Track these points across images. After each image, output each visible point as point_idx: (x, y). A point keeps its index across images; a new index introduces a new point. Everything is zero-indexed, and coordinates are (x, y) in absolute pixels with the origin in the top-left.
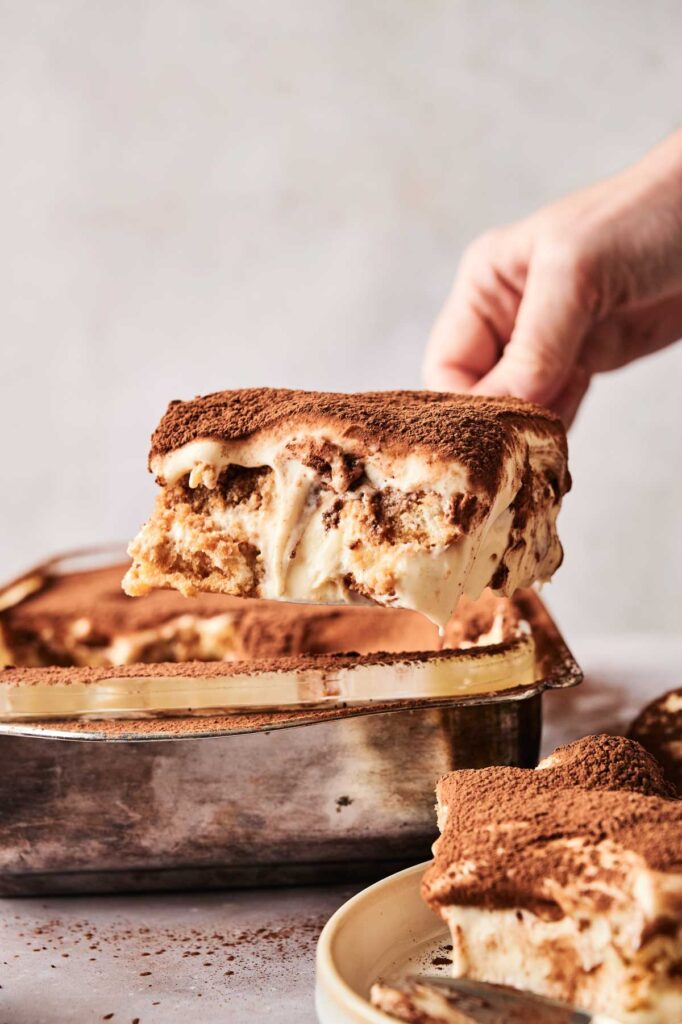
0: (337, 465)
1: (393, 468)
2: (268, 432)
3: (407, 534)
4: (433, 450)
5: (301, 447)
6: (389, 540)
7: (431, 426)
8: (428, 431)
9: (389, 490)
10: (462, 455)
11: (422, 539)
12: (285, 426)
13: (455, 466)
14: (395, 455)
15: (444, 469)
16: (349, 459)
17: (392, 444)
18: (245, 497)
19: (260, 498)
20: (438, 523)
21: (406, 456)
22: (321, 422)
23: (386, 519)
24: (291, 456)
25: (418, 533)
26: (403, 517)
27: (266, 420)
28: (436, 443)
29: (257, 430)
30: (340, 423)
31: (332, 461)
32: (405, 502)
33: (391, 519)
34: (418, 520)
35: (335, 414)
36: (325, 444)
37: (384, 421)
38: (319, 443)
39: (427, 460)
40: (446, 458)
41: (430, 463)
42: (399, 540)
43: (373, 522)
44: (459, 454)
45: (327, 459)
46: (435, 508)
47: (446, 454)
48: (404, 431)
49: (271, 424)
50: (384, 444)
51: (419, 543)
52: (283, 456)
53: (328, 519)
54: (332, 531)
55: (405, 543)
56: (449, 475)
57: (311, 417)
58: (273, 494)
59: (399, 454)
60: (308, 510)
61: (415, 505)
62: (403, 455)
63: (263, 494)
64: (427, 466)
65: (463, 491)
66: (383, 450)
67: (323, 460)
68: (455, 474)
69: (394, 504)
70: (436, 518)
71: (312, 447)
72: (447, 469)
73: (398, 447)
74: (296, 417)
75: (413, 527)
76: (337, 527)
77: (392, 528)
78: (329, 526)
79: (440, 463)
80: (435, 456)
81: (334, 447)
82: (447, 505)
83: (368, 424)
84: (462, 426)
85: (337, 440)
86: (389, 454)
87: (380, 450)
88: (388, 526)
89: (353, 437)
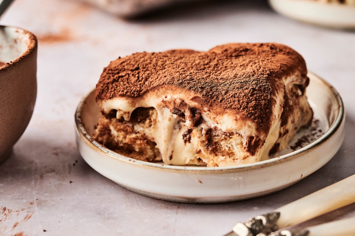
0: (187, 114)
1: (217, 119)
2: (152, 92)
3: (223, 152)
4: (237, 113)
5: (170, 103)
6: (214, 153)
7: (235, 97)
8: (234, 101)
9: (216, 128)
10: (253, 117)
11: (231, 155)
12: (161, 90)
13: (249, 123)
14: (217, 114)
15: (243, 124)
16: (193, 111)
17: (215, 108)
18: (143, 119)
19: (151, 122)
20: (239, 149)
21: (223, 114)
22: (179, 90)
23: (213, 143)
24: (165, 106)
25: (229, 152)
26: (222, 143)
27: (152, 86)
28: (238, 109)
29: (147, 91)
30: (188, 92)
31: (185, 111)
32: (223, 136)
33: (216, 143)
34: (230, 146)
35: (185, 87)
36: (181, 103)
37: (211, 93)
38: (178, 102)
39: (235, 118)
40: (244, 119)
41: (236, 120)
42: (219, 154)
43: (207, 144)
44: (251, 116)
45: (183, 111)
46: (239, 141)
47: (244, 116)
48: (221, 101)
49: (154, 89)
50: (211, 108)
51: (230, 157)
52: (161, 105)
53: (185, 138)
54: (187, 144)
55: (223, 156)
56: (246, 127)
57: (173, 87)
58: (157, 120)
59: (219, 114)
60: (175, 131)
61: (228, 138)
62: (221, 115)
63: (152, 120)
64: (235, 121)
65: (254, 135)
66: (211, 110)
67: (181, 111)
68: (249, 127)
69: (218, 136)
70: (239, 146)
71: (175, 103)
72: (245, 124)
73: (219, 110)
74: (166, 86)
75: (227, 149)
76: (190, 142)
77: (216, 147)
78: (185, 142)
79: (241, 121)
80: (238, 116)
81: (186, 104)
82: (245, 141)
83: (203, 95)
84: (251, 96)
85: (187, 101)
86: (214, 113)
87: (209, 111)
88: (214, 147)
89: (195, 101)
